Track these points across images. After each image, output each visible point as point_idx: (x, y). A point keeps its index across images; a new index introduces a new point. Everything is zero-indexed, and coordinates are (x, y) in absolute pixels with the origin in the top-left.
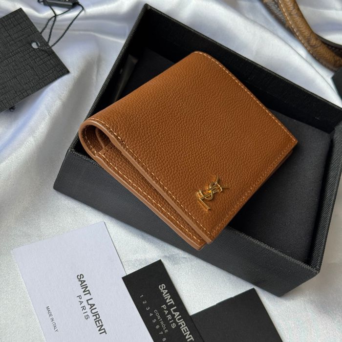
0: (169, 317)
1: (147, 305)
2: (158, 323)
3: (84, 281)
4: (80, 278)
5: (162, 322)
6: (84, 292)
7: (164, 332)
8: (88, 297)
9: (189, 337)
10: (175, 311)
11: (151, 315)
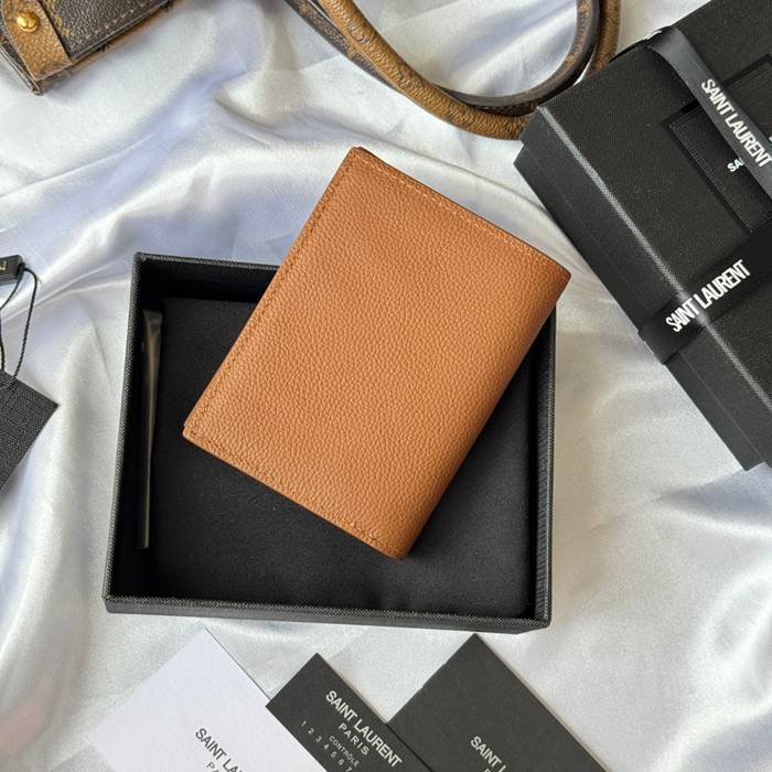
0: (355, 739)
1: (315, 735)
2: (340, 755)
3: (210, 738)
4: (202, 735)
5: (346, 753)
6: (215, 754)
7: (352, 766)
8: (223, 759)
9: (394, 759)
10: (361, 727)
11: (326, 747)
